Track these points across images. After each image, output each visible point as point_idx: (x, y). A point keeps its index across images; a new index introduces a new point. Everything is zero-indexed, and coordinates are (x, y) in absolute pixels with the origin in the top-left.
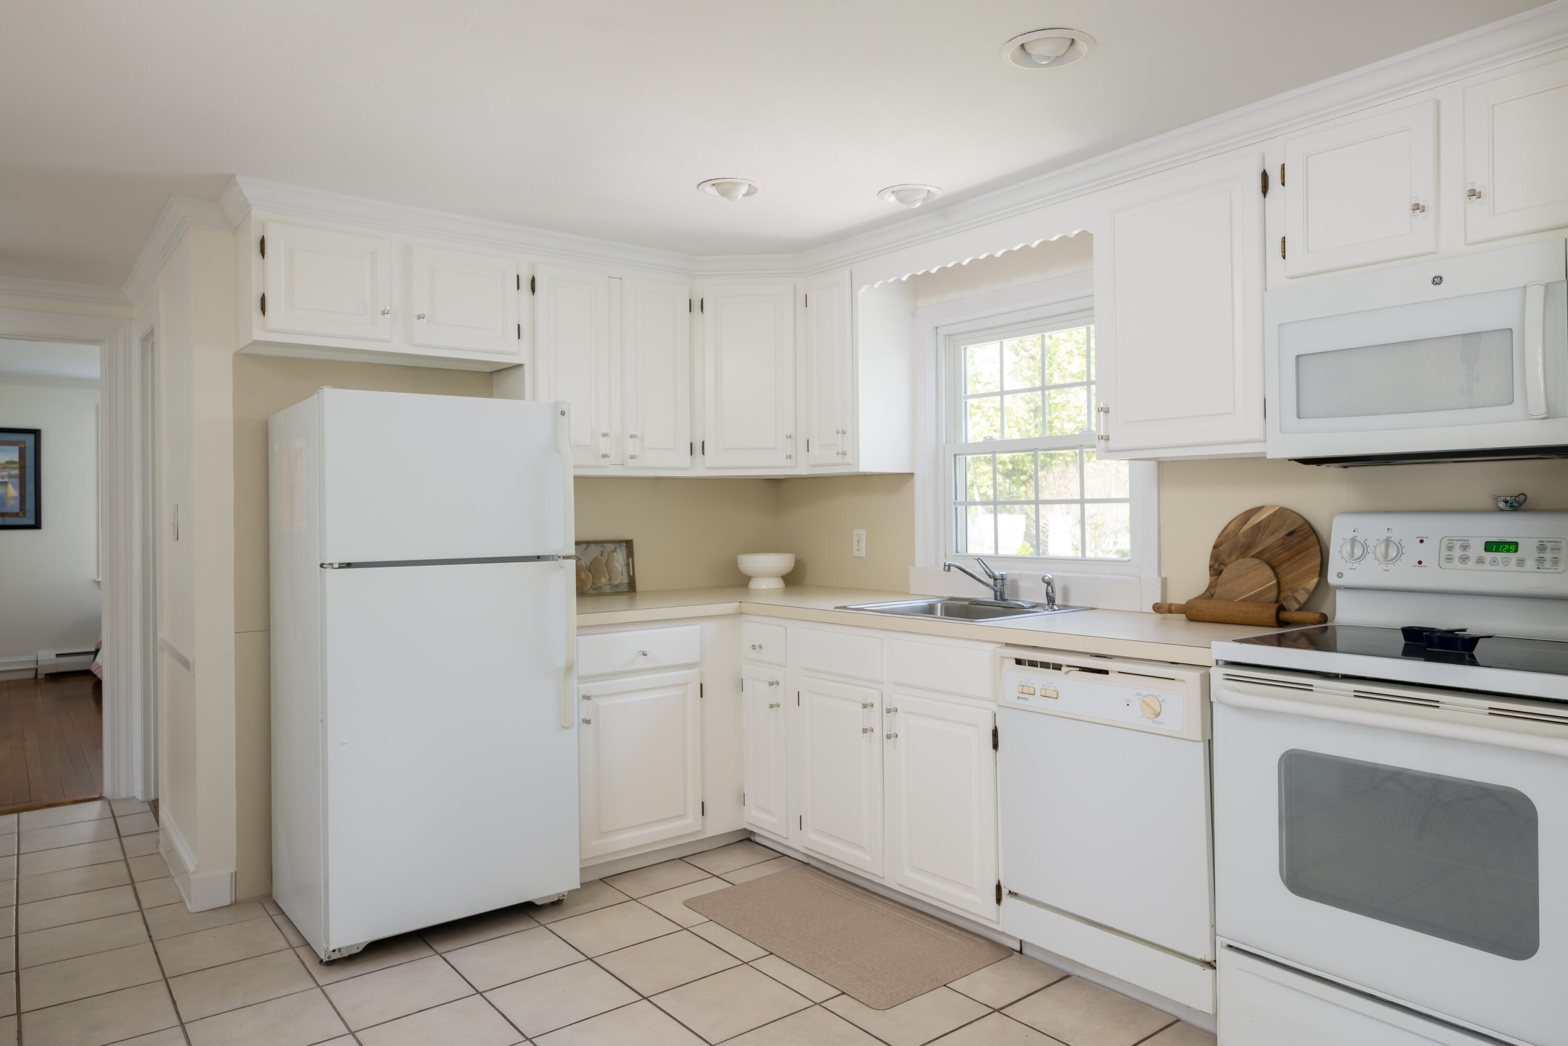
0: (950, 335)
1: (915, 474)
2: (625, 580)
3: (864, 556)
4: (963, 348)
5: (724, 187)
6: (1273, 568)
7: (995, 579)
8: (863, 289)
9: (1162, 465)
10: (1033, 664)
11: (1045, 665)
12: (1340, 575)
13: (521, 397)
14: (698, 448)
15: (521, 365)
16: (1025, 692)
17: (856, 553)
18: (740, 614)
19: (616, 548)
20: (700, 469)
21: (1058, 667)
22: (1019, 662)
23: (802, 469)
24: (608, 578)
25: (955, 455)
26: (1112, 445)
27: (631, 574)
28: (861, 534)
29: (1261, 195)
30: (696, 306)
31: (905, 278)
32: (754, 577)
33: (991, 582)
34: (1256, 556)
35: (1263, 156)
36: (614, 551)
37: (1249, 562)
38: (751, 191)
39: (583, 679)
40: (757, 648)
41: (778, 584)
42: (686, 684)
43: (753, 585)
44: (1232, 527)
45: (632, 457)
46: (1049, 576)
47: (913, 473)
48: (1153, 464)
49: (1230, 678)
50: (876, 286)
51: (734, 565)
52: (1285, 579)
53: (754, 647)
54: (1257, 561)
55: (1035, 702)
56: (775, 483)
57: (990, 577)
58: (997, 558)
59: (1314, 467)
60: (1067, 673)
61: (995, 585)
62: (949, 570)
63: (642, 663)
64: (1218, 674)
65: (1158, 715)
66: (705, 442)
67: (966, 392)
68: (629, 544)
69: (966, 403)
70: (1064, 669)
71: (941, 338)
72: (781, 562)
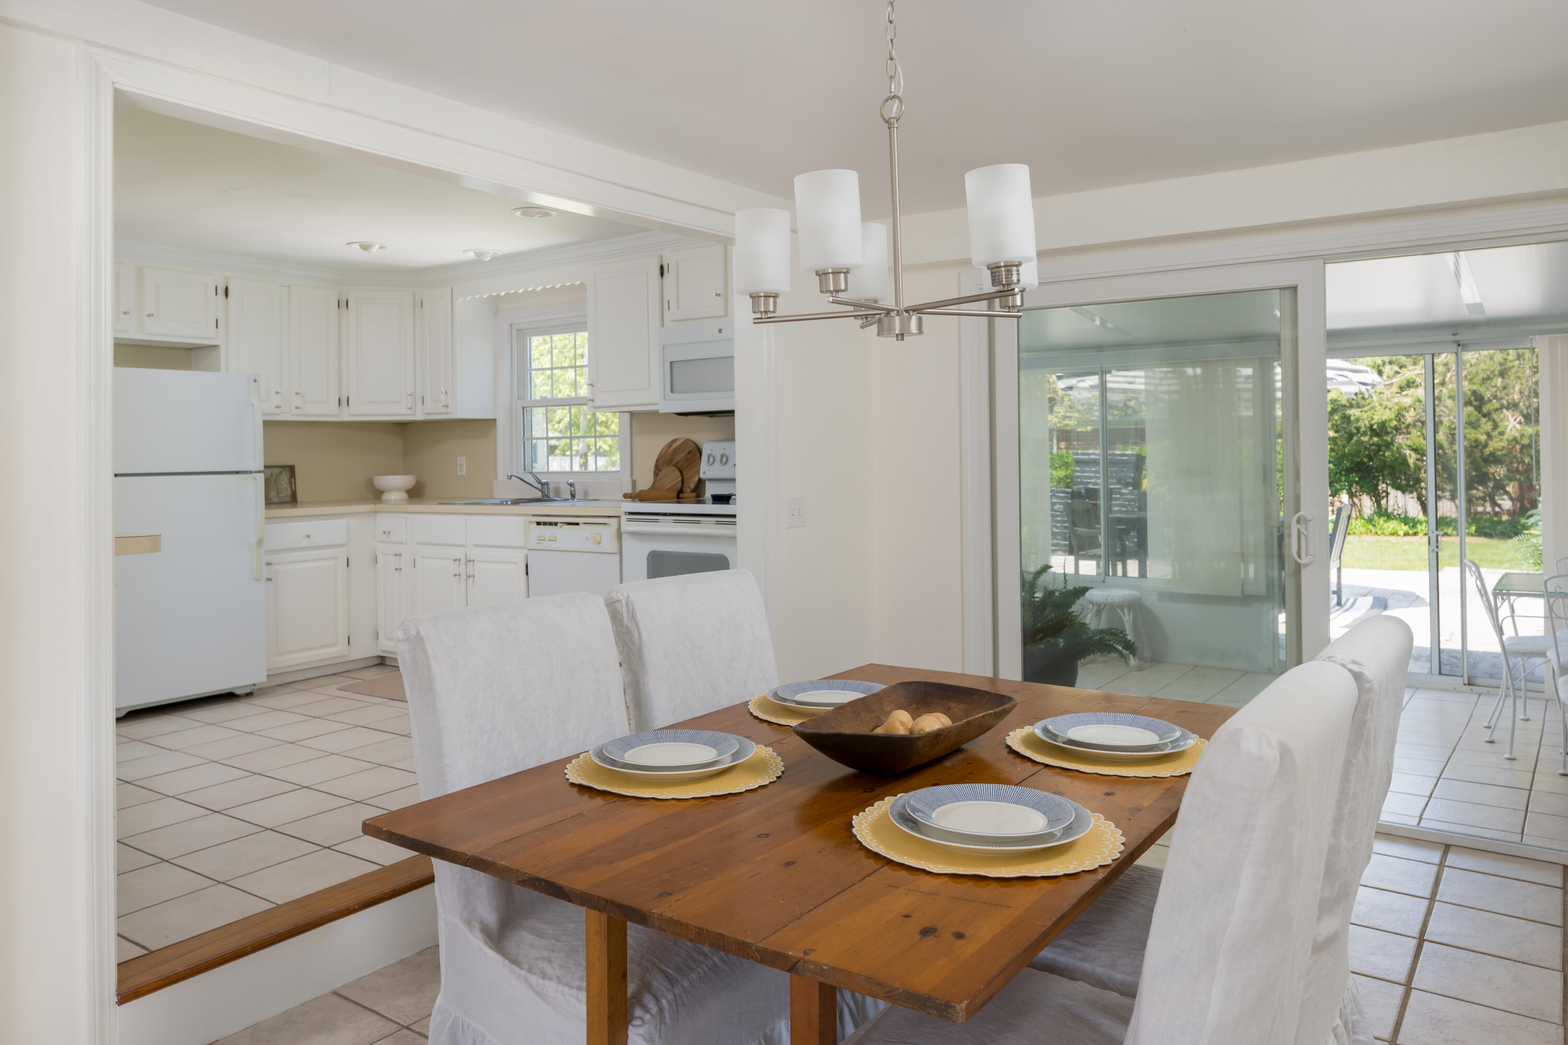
0: (520, 330)
1: (498, 421)
2: (289, 493)
3: (465, 475)
4: (528, 338)
5: (365, 247)
6: (681, 472)
7: (542, 485)
8: (460, 300)
9: (632, 414)
10: (545, 524)
11: (551, 524)
12: (704, 473)
13: (219, 370)
14: (344, 402)
15: (217, 346)
16: (541, 540)
17: (459, 473)
18: (376, 512)
19: (281, 471)
20: (346, 416)
21: (556, 524)
22: (538, 523)
23: (419, 416)
24: (276, 491)
25: (523, 408)
26: (597, 404)
27: (294, 489)
28: (463, 460)
29: (660, 277)
30: (343, 304)
31: (485, 296)
32: (386, 492)
33: (539, 486)
34: (673, 466)
35: (661, 257)
36: (281, 473)
37: (671, 468)
38: (381, 248)
39: (268, 552)
40: (387, 533)
41: (404, 496)
42: (336, 558)
43: (385, 496)
44: (665, 450)
45: (297, 408)
46: (571, 481)
47: (495, 420)
48: (628, 414)
49: (629, 520)
50: (468, 299)
51: (370, 483)
52: (686, 477)
53: (384, 533)
54: (674, 468)
55: (546, 545)
56: (401, 428)
57: (539, 483)
58: (548, 473)
59: (684, 417)
60: (561, 526)
61: (542, 488)
62: (511, 479)
63: (306, 543)
64: (624, 518)
65: (600, 543)
66: (350, 398)
67: (531, 366)
68: (292, 469)
69: (531, 374)
70: (559, 525)
71: (514, 332)
72: (405, 481)
